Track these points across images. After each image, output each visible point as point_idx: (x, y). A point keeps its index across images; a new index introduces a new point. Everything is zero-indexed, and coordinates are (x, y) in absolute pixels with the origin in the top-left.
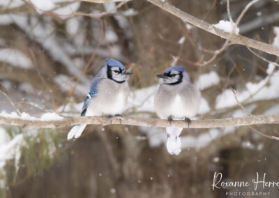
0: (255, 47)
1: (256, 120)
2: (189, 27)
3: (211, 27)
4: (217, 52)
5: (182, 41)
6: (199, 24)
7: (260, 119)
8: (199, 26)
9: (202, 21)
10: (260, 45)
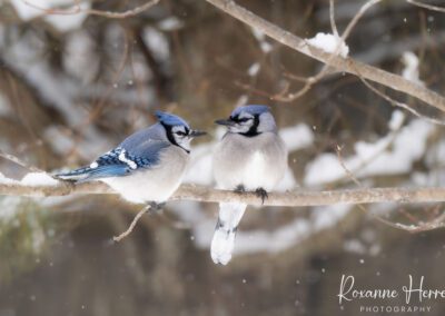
0: (374, 78)
1: (371, 196)
2: (266, 48)
3: (303, 42)
4: (312, 80)
5: (254, 70)
6: (284, 38)
7: (377, 194)
8: (283, 41)
9: (289, 33)
10: (382, 75)
